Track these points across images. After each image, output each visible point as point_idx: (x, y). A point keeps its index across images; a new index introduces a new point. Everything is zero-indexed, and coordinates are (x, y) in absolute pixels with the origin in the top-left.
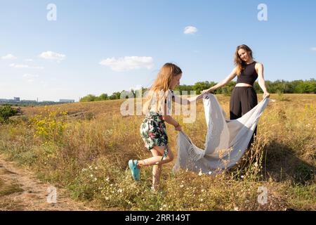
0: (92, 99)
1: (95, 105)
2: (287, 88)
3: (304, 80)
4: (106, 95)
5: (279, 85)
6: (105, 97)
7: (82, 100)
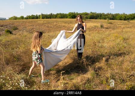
0: (16, 18)
1: (17, 22)
2: (112, 17)
3: (120, 14)
4: (23, 17)
5: (108, 16)
6: (22, 18)
7: (10, 19)
